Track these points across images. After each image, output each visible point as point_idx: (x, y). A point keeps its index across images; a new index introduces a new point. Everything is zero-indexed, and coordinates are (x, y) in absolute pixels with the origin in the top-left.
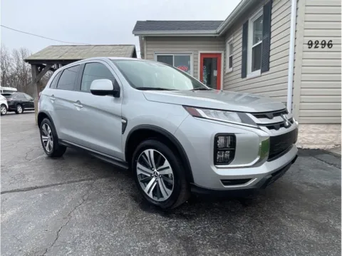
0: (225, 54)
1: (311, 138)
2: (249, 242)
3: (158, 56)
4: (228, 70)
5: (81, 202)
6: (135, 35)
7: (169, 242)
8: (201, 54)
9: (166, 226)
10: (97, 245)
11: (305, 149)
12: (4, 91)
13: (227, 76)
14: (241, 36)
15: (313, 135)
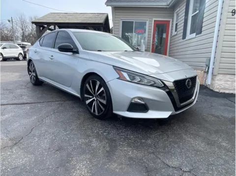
0: (173, 21)
1: (227, 85)
2: (155, 146)
3: (123, 22)
4: (174, 33)
5: (52, 113)
6: (107, 6)
7: (100, 141)
8: (155, 21)
9: (102, 131)
10: (54, 138)
11: (221, 93)
12: (23, 45)
13: (173, 38)
14: (185, 7)
15: (229, 83)
